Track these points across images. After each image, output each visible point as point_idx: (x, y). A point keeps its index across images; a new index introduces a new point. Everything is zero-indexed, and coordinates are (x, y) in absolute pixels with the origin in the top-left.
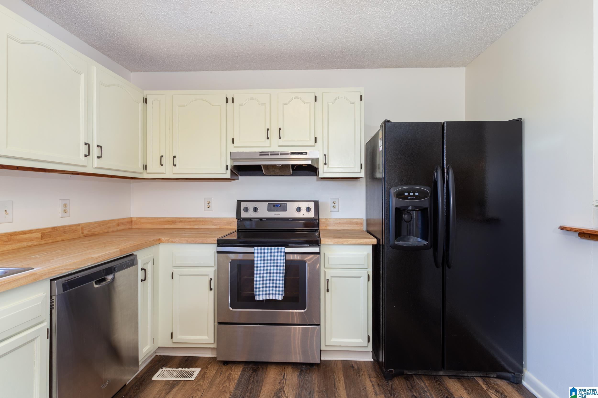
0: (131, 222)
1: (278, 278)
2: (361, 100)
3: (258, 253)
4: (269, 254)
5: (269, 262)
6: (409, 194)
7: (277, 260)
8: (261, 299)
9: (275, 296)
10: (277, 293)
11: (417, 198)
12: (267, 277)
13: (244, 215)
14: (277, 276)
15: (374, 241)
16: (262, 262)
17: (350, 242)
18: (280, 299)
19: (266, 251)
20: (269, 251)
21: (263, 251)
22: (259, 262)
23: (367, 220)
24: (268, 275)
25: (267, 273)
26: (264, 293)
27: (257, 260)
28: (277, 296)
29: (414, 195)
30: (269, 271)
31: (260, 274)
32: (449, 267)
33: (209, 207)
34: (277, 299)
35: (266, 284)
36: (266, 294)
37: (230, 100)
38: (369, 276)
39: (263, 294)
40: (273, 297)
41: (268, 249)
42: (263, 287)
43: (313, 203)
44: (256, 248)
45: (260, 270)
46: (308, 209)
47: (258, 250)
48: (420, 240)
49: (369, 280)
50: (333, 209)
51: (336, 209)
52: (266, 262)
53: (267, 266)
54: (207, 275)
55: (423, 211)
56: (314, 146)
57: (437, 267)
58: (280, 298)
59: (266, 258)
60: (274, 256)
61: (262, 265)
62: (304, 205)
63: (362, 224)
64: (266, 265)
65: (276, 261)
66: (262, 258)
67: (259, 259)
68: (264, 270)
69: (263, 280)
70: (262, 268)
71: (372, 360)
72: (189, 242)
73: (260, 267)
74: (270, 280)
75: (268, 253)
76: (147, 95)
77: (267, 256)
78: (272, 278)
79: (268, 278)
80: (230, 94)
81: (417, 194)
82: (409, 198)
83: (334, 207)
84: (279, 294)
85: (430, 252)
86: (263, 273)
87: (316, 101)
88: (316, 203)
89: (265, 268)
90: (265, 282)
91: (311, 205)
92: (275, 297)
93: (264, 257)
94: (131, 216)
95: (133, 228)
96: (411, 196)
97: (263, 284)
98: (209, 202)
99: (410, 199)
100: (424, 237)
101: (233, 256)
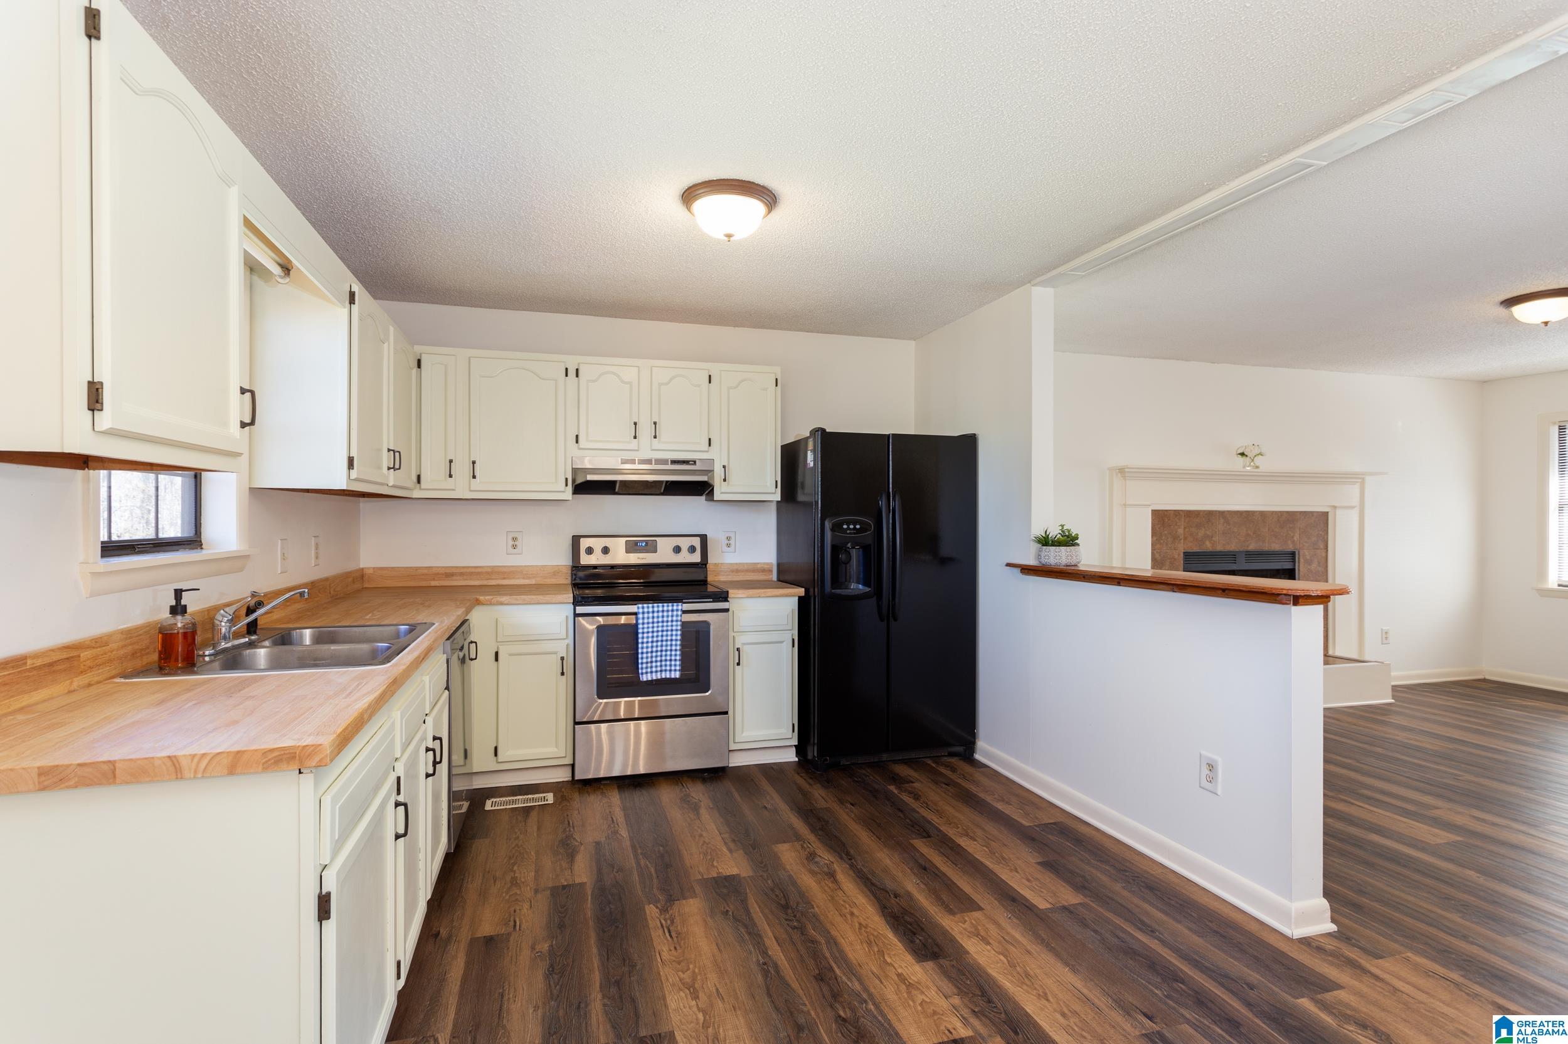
0: (362, 576)
1: (674, 648)
2: (776, 386)
3: (643, 613)
4: (660, 614)
5: (660, 624)
6: (848, 526)
7: (672, 621)
8: (650, 679)
9: (670, 673)
10: (673, 668)
11: (858, 531)
12: (657, 646)
13: (585, 560)
14: (671, 645)
15: (801, 591)
16: (651, 625)
17: (769, 594)
18: (678, 677)
19: (656, 609)
20: (661, 609)
21: (651, 610)
22: (646, 626)
23: (779, 565)
24: (659, 644)
25: (657, 641)
26: (654, 669)
27: (643, 624)
28: (673, 673)
29: (855, 528)
30: (660, 639)
31: (647, 642)
32: (895, 620)
33: (514, 547)
34: (673, 676)
35: (656, 656)
36: (656, 672)
37: (572, 373)
38: (793, 640)
39: (652, 672)
40: (666, 676)
41: (658, 607)
42: (652, 662)
43: (698, 539)
44: (640, 606)
45: (648, 637)
46: (692, 549)
47: (643, 608)
48: (861, 586)
49: (793, 646)
50: (725, 549)
51: (732, 549)
52: (655, 625)
53: (658, 631)
54: (555, 653)
55: (866, 549)
56: (707, 452)
57: (882, 620)
58: (677, 675)
59: (655, 620)
60: (668, 616)
61: (650, 630)
62: (685, 543)
63: (771, 571)
64: (655, 629)
65: (670, 624)
66: (651, 620)
67: (646, 621)
68: (653, 637)
69: (652, 652)
70: (650, 635)
71: (797, 759)
72: (526, 602)
73: (648, 632)
74: (662, 651)
75: (658, 612)
76: (423, 355)
77: (658, 617)
78: (664, 648)
79: (659, 649)
80: (572, 363)
81: (858, 527)
82: (848, 532)
83: (728, 545)
84: (675, 670)
85: (873, 601)
86: (652, 642)
87: (710, 382)
88: (704, 539)
89: (655, 634)
90: (654, 654)
91: (696, 542)
92: (670, 675)
93: (653, 617)
94: (361, 566)
95: (365, 588)
96: (850, 529)
97: (652, 657)
98: (514, 539)
99: (850, 534)
100: (866, 583)
101: (601, 620)
